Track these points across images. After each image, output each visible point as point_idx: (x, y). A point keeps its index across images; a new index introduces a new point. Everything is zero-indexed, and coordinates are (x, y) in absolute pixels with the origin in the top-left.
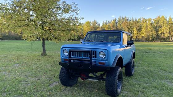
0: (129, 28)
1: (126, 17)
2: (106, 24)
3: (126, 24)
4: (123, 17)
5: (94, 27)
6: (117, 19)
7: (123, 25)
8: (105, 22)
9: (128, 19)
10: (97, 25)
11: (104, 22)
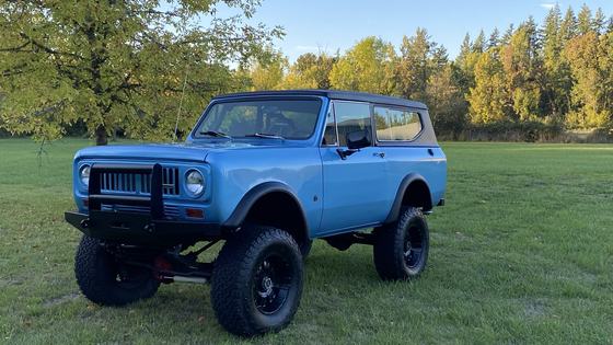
0: (603, 67)
1: (586, 12)
2: (478, 49)
3: (587, 50)
4: (570, 13)
5: (413, 64)
6: (540, 24)
7: (569, 54)
8: (473, 40)
9: (599, 23)
10: (430, 57)
11: (467, 38)
